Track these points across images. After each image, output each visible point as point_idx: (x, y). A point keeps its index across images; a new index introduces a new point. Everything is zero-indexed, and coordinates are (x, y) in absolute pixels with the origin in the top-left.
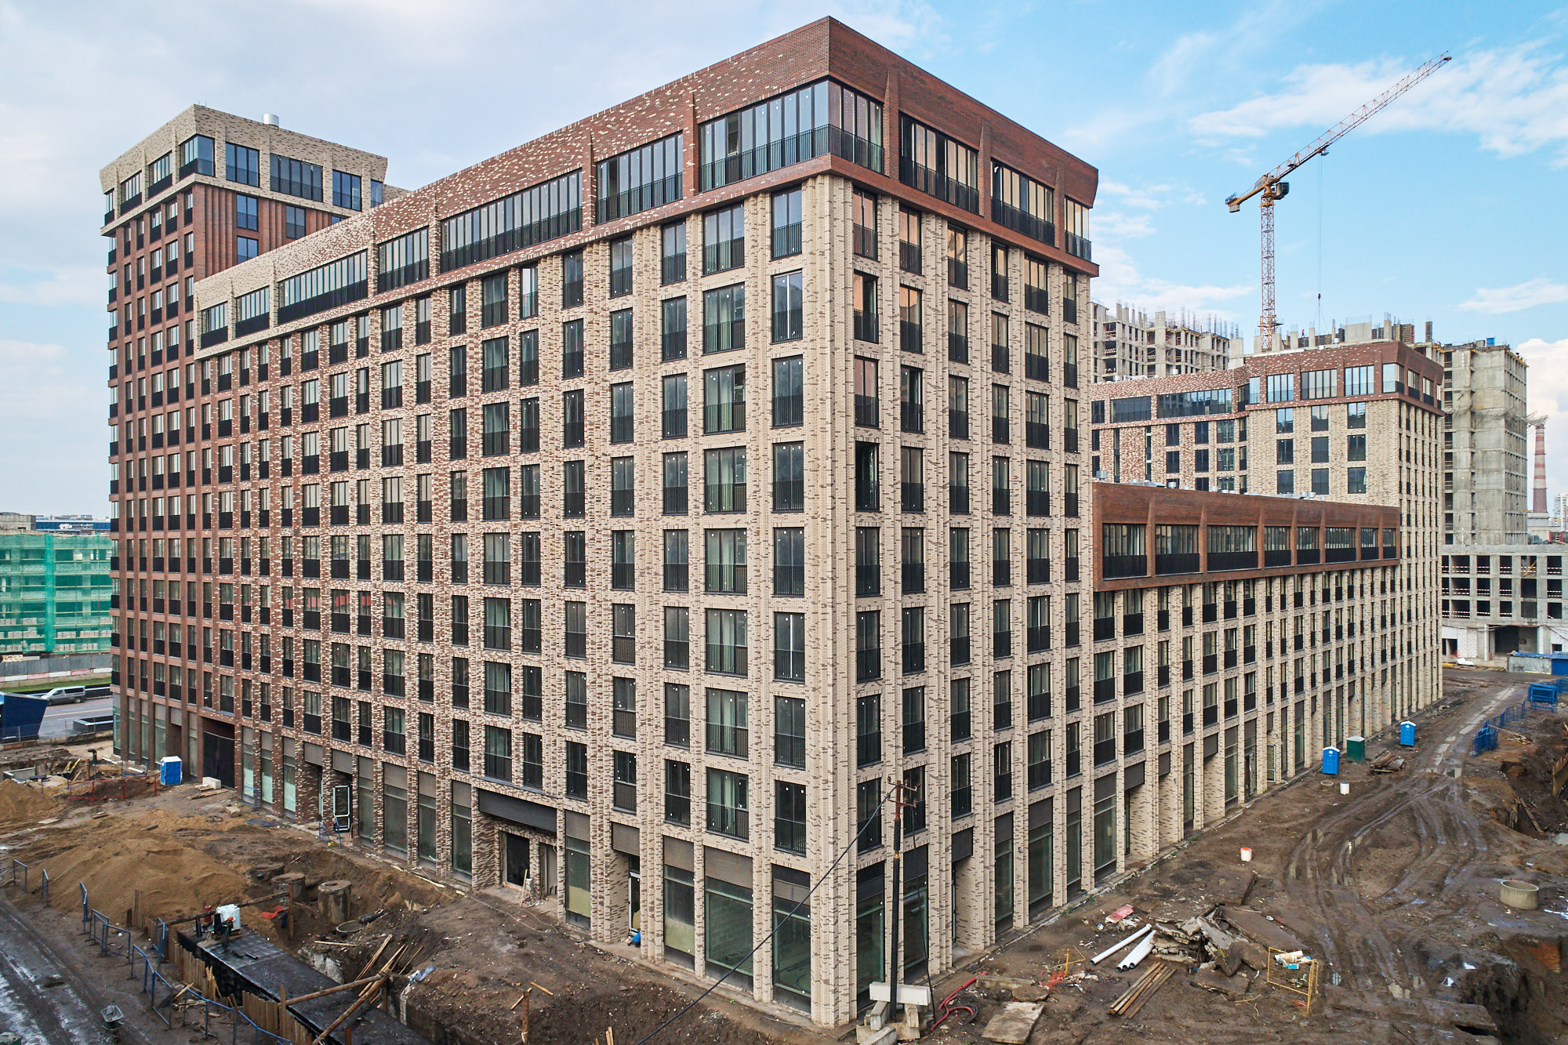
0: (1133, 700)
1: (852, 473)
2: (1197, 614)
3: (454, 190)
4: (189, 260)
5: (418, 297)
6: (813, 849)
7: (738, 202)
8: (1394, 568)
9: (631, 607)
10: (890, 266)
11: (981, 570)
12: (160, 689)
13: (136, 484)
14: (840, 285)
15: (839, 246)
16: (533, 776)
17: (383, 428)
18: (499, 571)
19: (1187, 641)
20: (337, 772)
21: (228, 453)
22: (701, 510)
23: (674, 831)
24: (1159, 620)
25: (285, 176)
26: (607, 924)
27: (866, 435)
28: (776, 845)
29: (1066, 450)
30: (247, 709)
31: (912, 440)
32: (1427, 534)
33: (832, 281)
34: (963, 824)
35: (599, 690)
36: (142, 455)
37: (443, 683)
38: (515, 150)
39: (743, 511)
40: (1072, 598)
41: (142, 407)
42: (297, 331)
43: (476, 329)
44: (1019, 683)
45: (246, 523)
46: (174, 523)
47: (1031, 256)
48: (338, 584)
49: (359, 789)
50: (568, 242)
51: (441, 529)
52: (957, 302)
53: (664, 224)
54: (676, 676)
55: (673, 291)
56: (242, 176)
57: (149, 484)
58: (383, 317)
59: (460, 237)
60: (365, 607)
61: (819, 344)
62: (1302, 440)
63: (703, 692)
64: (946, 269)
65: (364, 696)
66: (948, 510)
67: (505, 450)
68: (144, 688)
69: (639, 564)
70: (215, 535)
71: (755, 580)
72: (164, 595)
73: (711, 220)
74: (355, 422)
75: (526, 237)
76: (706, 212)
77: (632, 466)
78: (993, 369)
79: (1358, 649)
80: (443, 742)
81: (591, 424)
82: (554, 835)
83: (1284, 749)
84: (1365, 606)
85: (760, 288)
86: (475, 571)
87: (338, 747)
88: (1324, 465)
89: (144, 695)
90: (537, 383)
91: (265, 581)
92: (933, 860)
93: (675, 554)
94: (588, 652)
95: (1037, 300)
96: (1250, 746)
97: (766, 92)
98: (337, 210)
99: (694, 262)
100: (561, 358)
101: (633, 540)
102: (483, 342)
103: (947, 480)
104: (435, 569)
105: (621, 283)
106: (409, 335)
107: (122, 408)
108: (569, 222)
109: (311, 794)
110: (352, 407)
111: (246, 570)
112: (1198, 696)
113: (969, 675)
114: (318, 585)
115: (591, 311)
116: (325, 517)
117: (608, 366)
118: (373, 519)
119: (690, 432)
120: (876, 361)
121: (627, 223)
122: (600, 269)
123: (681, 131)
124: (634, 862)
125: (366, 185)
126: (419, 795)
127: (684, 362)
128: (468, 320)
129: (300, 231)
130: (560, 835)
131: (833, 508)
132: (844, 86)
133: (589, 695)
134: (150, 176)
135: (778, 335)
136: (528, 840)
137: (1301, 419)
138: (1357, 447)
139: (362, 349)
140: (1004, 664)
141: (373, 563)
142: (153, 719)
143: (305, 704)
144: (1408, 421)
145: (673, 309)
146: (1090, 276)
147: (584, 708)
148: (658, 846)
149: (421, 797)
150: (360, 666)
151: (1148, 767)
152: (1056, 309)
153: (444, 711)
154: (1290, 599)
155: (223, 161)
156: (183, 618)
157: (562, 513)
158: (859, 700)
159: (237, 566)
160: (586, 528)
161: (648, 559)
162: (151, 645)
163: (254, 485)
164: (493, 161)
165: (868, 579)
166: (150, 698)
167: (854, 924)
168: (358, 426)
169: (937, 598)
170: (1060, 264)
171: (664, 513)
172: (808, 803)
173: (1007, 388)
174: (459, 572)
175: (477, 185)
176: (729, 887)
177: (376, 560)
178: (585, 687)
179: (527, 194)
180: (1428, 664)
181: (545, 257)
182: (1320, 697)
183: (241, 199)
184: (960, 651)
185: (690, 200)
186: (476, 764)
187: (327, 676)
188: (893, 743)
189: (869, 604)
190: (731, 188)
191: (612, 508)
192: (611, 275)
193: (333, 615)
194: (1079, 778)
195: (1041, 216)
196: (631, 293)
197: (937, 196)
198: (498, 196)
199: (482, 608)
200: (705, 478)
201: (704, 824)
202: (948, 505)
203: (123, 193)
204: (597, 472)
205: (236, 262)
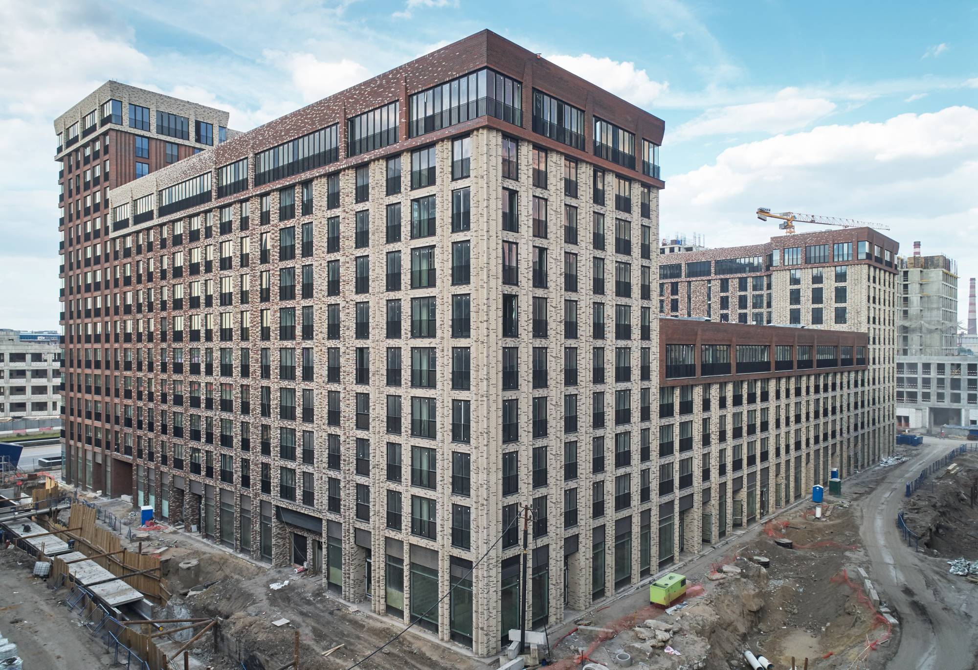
0: (686, 455)
1: (500, 313)
2: (729, 401)
3: (263, 135)
4: (106, 176)
5: (242, 202)
6: (474, 547)
7: (432, 144)
8: (863, 371)
9: (367, 395)
10: (526, 184)
11: (585, 373)
12: (89, 440)
13: (75, 315)
14: (493, 196)
15: (493, 173)
16: (308, 498)
17: (221, 282)
18: (289, 372)
19: (722, 418)
20: (193, 494)
21: (129, 296)
22: (409, 335)
23: (392, 534)
24: (703, 404)
25: (165, 124)
26: (352, 591)
27: (510, 290)
28: (453, 543)
29: (642, 298)
30: (140, 455)
31: (540, 293)
32: (887, 350)
33: (488, 194)
34: (572, 532)
35: (348, 446)
36: (79, 296)
37: (255, 440)
38: (299, 111)
39: (434, 336)
40: (645, 392)
41: (79, 267)
42: (170, 221)
43: (276, 221)
44: (610, 444)
45: (139, 339)
46: (97, 339)
47: (619, 176)
48: (193, 378)
49: (206, 505)
50: (331, 168)
51: (255, 345)
52: (570, 206)
53: (388, 158)
54: (394, 438)
55: (393, 199)
56: (139, 124)
57: (83, 314)
58: (221, 213)
59: (267, 164)
60: (209, 391)
61: (480, 233)
62: (806, 290)
63: (410, 449)
64: (563, 185)
65: (209, 447)
66: (563, 336)
67: (293, 297)
68: (80, 440)
69: (372, 368)
70: (121, 347)
71: (441, 379)
72: (91, 382)
73: (416, 155)
74: (204, 278)
75: (306, 164)
76: (413, 150)
77: (368, 308)
78: (594, 248)
79: (838, 423)
80: (255, 477)
81: (344, 281)
82: (321, 535)
83: (787, 486)
84: (844, 395)
85: (445, 198)
86: (275, 371)
87: (193, 479)
88: (820, 306)
89: (79, 445)
90: (312, 255)
91: (151, 375)
92: (552, 554)
93: (393, 362)
94: (342, 422)
95: (623, 204)
96: (765, 484)
97: (449, 76)
98: (198, 145)
99: (406, 181)
100: (326, 240)
101: (369, 353)
102: (280, 230)
103: (563, 318)
104: (251, 370)
105: (362, 194)
106: (236, 225)
107: (67, 268)
108: (330, 156)
109: (178, 507)
110: (202, 268)
111: (140, 369)
112: (729, 453)
113: (576, 439)
114: (182, 378)
115: (344, 211)
116: (186, 337)
117: (354, 246)
118: (215, 338)
119: (403, 287)
120: (517, 244)
121: (366, 157)
122: (350, 185)
123: (398, 100)
124: (368, 552)
125: (216, 130)
126: (241, 509)
127: (399, 243)
128: (272, 216)
129: (175, 158)
130: (324, 535)
131: (488, 336)
132: (497, 72)
133: (342, 449)
134: (84, 124)
135: (456, 228)
136: (306, 538)
137: (806, 276)
138: (841, 295)
139: (208, 232)
140: (599, 432)
141: (215, 365)
142: (85, 459)
143: (174, 452)
144: (874, 278)
145: (393, 211)
146: (659, 188)
147: (339, 457)
148: (382, 543)
149: (243, 511)
150: (207, 429)
151: (696, 497)
152: (636, 209)
153: (255, 457)
154: (792, 391)
155: (127, 115)
156: (103, 398)
157: (326, 336)
158: (504, 455)
159: (134, 366)
160: (340, 346)
161: (378, 365)
162: (84, 413)
163: (144, 316)
164: (286, 117)
165: (510, 379)
166: (83, 446)
167: (500, 594)
168: (206, 281)
169: (556, 391)
170: (639, 181)
171: (387, 337)
172: (472, 518)
173: (603, 259)
174: (266, 372)
175: (276, 132)
176: (425, 569)
177: (216, 364)
178: (339, 444)
179: (306, 138)
180: (887, 432)
181: (317, 177)
182: (812, 453)
183: (138, 139)
184: (571, 424)
185: (403, 143)
186: (275, 490)
187: (187, 434)
188: (526, 481)
189: (511, 395)
190: (427, 135)
191: (356, 333)
192: (356, 189)
193: (191, 397)
194: (649, 504)
195: (626, 151)
196: (368, 200)
197: (558, 140)
198: (289, 139)
199: (279, 394)
200: (412, 316)
201: (410, 530)
202: (563, 333)
203: (68, 135)
204: (347, 311)
205: (135, 178)
